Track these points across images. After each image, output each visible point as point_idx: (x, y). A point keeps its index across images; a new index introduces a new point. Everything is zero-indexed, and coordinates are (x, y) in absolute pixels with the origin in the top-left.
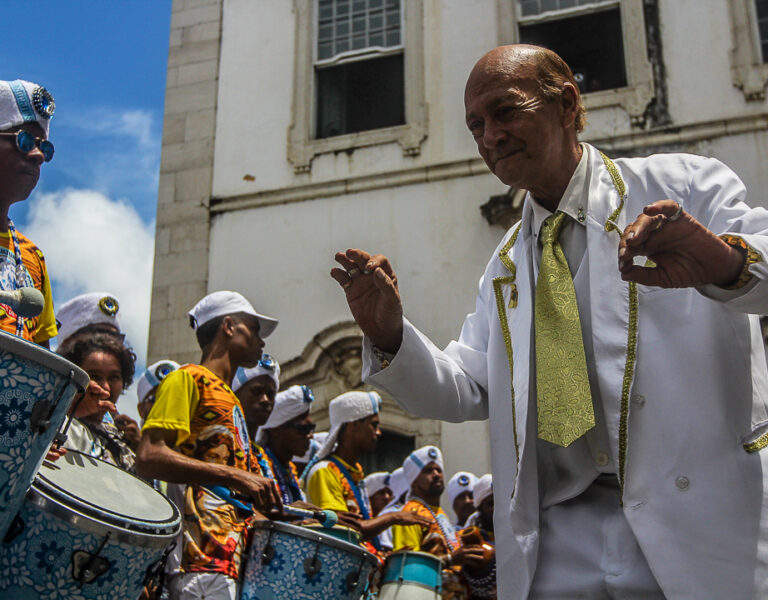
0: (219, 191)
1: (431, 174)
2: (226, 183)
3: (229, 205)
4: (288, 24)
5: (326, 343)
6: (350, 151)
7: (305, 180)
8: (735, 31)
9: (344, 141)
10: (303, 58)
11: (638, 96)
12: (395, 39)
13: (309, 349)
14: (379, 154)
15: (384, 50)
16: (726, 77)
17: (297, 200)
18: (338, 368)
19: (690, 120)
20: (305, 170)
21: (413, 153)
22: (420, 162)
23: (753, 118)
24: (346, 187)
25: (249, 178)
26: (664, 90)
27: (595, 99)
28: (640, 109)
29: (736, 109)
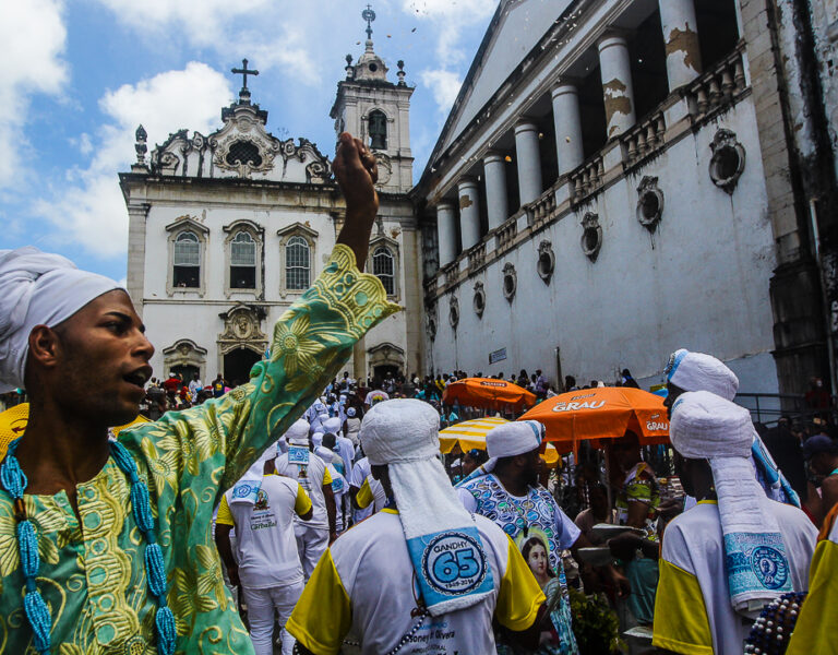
0: (145, 297)
1: (206, 303)
2: (147, 295)
3: (149, 302)
4: (166, 252)
6: (184, 293)
7: (171, 299)
8: (281, 280)
9: (183, 290)
10: (171, 263)
11: (258, 292)
12: (197, 262)
14: (191, 295)
15: (194, 265)
16: (277, 291)
17: (169, 304)
18: (180, 349)
19: (269, 301)
20: (172, 296)
21: (201, 296)
22: (203, 299)
23: (282, 303)
24: (183, 303)
25: (154, 295)
26: (264, 291)
27: (248, 291)
28: (258, 296)
29: (279, 300)
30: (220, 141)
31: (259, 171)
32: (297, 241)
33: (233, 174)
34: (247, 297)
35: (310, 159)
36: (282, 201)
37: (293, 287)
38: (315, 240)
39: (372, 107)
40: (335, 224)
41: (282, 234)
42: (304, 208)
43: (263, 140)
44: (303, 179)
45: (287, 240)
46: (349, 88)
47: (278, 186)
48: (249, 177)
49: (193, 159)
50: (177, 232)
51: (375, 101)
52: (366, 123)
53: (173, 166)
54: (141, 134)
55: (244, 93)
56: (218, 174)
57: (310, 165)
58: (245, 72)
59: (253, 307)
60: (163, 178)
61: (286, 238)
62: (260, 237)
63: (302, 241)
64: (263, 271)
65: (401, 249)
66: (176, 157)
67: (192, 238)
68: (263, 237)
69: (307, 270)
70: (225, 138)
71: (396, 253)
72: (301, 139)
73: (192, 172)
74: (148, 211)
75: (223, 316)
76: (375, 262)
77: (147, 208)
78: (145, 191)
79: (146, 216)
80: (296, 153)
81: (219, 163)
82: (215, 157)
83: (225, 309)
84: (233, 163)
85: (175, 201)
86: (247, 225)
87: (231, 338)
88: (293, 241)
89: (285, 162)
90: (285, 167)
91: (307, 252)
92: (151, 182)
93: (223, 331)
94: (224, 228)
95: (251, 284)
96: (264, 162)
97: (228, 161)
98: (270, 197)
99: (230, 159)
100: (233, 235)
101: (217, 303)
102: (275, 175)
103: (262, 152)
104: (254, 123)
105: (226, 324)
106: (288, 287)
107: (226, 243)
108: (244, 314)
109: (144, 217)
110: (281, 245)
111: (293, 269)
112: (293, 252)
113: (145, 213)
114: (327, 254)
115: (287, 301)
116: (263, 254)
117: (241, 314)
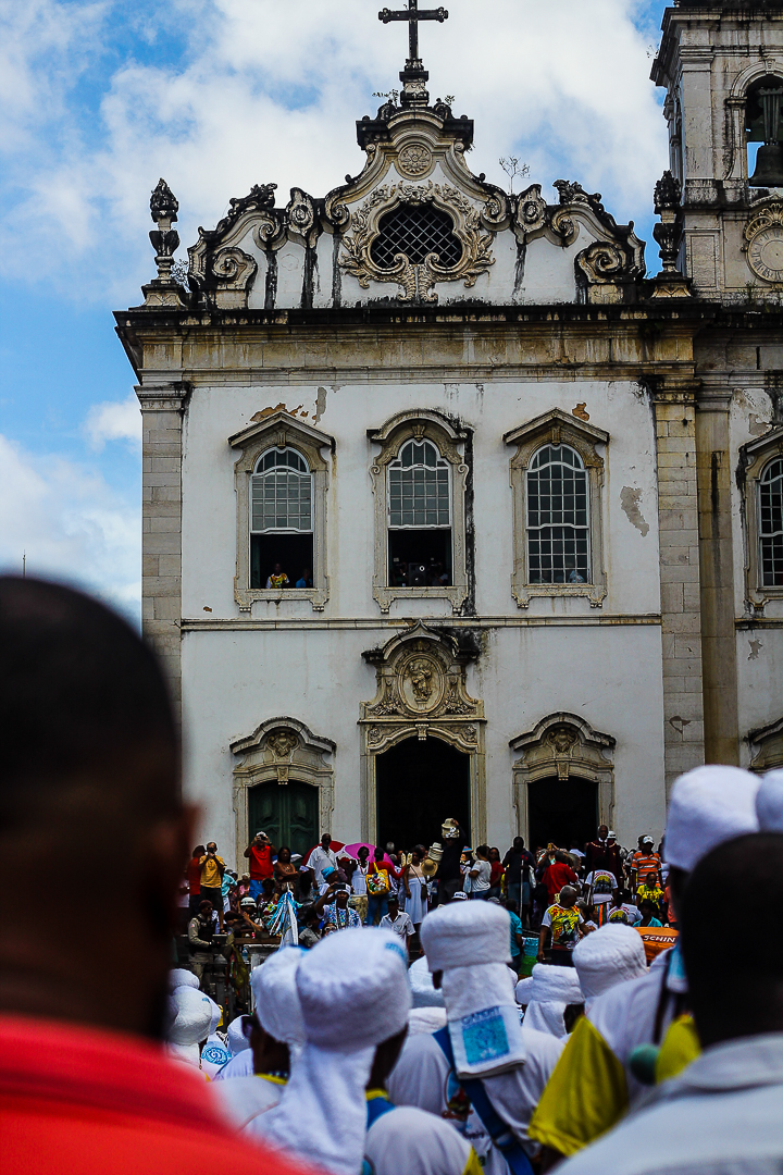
0: (186, 616)
1: (331, 626)
2: (191, 611)
3: (195, 627)
4: (231, 501)
5: (268, 729)
6: (278, 602)
7: (247, 617)
8: (516, 562)
9: (273, 594)
10: (244, 528)
11: (459, 595)
12: (307, 524)
13: (257, 732)
14: (295, 605)
15: (299, 531)
16: (507, 590)
18: (271, 743)
19: (486, 615)
20: (246, 611)
21: (319, 609)
22: (323, 617)
23: (521, 619)
24: (274, 626)
25: (206, 609)
26: (473, 592)
27: (435, 591)
28: (458, 602)
29: (512, 611)
30: (354, 207)
31: (453, 278)
32: (556, 457)
33: (390, 291)
34: (429, 607)
35: (585, 235)
36: (514, 353)
37: (547, 577)
38: (602, 452)
39: (753, 68)
40: (653, 406)
41: (516, 441)
42: (571, 369)
43: (463, 195)
44: (567, 293)
45: (530, 454)
46: (689, 24)
47: (502, 318)
48: (428, 295)
49: (291, 259)
50: (256, 450)
51: (762, 51)
52: (738, 116)
53: (241, 283)
54: (164, 203)
55: (414, 72)
56: (353, 294)
57: (586, 252)
58: (413, 15)
59: (445, 632)
60: (218, 315)
61: (526, 450)
62: (462, 451)
63: (568, 457)
64: (470, 539)
66: (248, 258)
67: (294, 461)
68: (469, 450)
69: (582, 533)
70: (367, 197)
72: (560, 185)
73: (288, 296)
74: (186, 400)
75: (373, 658)
76: (765, 500)
77: (183, 391)
78: (177, 351)
79: (182, 412)
80: (548, 224)
81: (353, 266)
82: (343, 251)
83: (378, 640)
84: (390, 262)
85: (250, 371)
86: (427, 423)
87: (394, 712)
88: (544, 457)
89: (522, 249)
90: (521, 262)
91: (581, 487)
92: (190, 329)
93: (372, 695)
94: (370, 433)
96: (467, 253)
97: (375, 258)
98: (484, 344)
99: (382, 251)
100: (392, 450)
101: (356, 625)
102: (495, 288)
103: (461, 226)
104: (440, 152)
105: (379, 677)
106: (534, 577)
107: (375, 471)
108: (423, 651)
109: (176, 417)
110: (514, 469)
111: (546, 532)
112: (545, 486)
113: (178, 405)
114: (634, 487)
115: (531, 613)
116: (469, 496)
117: (417, 651)
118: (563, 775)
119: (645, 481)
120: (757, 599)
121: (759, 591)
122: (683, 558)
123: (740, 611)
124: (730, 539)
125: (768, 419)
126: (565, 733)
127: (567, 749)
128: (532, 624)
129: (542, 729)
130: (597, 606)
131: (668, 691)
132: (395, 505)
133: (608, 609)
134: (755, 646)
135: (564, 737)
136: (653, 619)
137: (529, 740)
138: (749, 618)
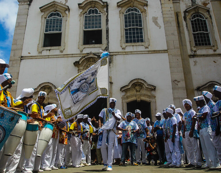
0: (22, 55)
1: (65, 56)
2: (24, 53)
3: (25, 58)
4: (40, 25)
5: (42, 86)
6: (50, 50)
7: (40, 55)
8: (121, 37)
9: (49, 48)
10: (42, 31)
11: (104, 46)
12: (60, 30)
13: (38, 87)
14: (55, 51)
15: (58, 32)
16: (119, 44)
17: (38, 58)
19: (112, 51)
20: (41, 52)
21: (62, 52)
22: (63, 54)
23: (123, 52)
24: (48, 57)
25: (29, 53)
26: (108, 45)
27: (96, 45)
28: (104, 48)
29: (120, 50)
32: (132, 10)
37: (131, 42)
38: (145, 8)
41: (120, 5)
45: (124, 10)
50: (48, 12)
61: (124, 9)
62: (105, 9)
63: (136, 10)
64: (107, 31)
65: (212, 14)
67: (58, 15)
68: (107, 9)
69: (141, 29)
71: (208, 16)
74: (31, 2)
75: (76, 64)
76: (192, 24)
79: (29, 5)
83: (77, 59)
86: (95, 3)
88: (129, 10)
91: (140, 17)
94: (79, 4)
95: (99, 41)
100: (86, 10)
101: (72, 55)
105: (78, 69)
106: (127, 42)
107: (80, 15)
108: (92, 62)
109: (28, 6)
110: (120, 13)
111: (130, 29)
112: (129, 18)
113: (29, 3)
114: (156, 16)
115: (126, 50)
116: (107, 20)
117: (90, 62)
118: (139, 100)
119: (159, 15)
120: (194, 49)
121: (194, 47)
122: (173, 34)
123: (189, 52)
124: (184, 33)
125: (191, 5)
126: (139, 86)
127: (139, 91)
128: (126, 53)
129: (131, 84)
130: (147, 48)
131: (172, 72)
132: (86, 24)
133: (150, 49)
134: (195, 62)
135: (138, 87)
136: (165, 51)
137: (127, 88)
138: (192, 54)
